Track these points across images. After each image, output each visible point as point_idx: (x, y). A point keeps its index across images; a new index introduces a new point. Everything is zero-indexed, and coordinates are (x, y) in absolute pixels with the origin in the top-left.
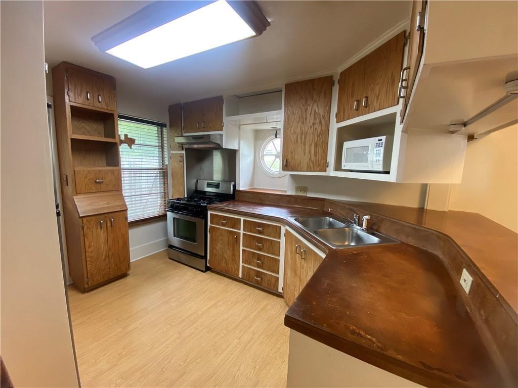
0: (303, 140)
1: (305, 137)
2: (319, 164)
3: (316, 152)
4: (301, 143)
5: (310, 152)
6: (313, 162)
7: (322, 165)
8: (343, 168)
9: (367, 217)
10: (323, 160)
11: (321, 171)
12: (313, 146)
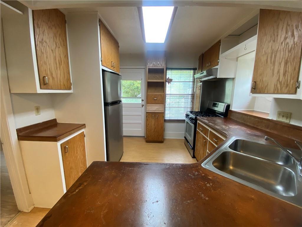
0: (273, 60)
1: (275, 56)
2: (287, 85)
3: (286, 71)
4: (271, 63)
5: (278, 72)
7: (291, 87)
10: (293, 79)
11: (289, 93)
12: (283, 64)
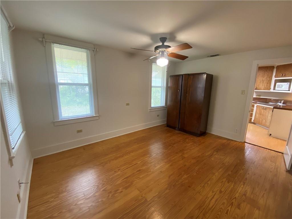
6: (266, 88)
8: (276, 89)
9: (283, 101)
10: (269, 87)
11: (268, 90)
12: (266, 84)
